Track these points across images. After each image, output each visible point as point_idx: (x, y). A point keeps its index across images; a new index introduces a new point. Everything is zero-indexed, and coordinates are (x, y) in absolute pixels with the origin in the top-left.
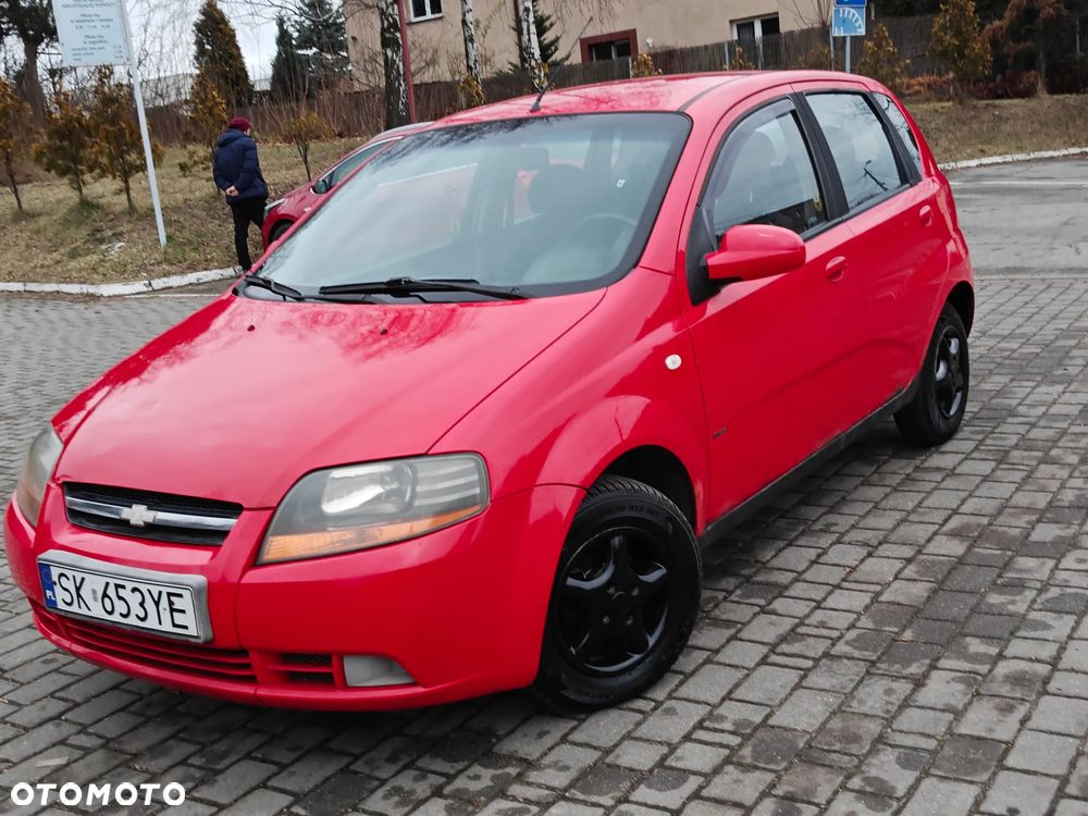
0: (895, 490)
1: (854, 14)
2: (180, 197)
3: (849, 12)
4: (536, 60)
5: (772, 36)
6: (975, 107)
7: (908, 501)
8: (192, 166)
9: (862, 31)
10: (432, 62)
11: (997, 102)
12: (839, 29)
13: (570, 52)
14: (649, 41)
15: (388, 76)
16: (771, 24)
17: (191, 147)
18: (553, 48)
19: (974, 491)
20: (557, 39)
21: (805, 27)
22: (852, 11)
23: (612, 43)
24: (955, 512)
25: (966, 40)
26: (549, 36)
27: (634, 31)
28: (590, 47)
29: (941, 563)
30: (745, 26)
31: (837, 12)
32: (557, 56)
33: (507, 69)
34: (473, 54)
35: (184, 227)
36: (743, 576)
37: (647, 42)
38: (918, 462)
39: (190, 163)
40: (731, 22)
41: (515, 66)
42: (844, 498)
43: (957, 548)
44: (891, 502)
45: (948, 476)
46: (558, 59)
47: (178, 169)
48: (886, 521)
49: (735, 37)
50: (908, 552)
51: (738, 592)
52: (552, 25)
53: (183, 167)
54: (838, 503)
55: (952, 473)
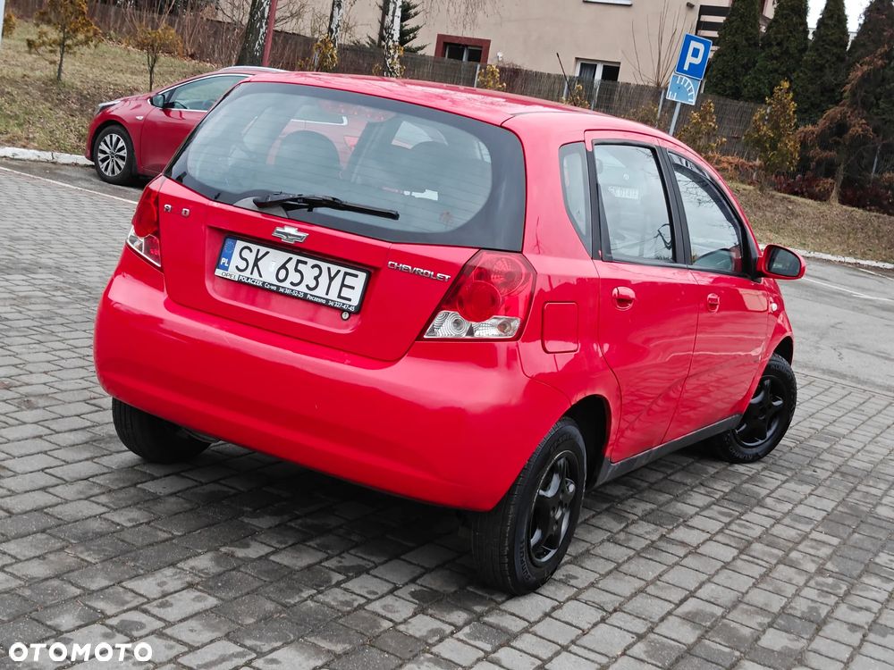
0: (638, 554)
1: (689, 84)
2: (20, 71)
3: (686, 81)
4: (393, 41)
5: (611, 82)
6: (772, 197)
7: (649, 570)
8: (40, 46)
9: (692, 102)
10: (296, 15)
11: (793, 198)
12: (673, 94)
13: (426, 43)
14: (500, 55)
15: (252, 15)
16: (611, 72)
17: (45, 28)
18: (411, 35)
19: (713, 576)
20: (417, 28)
21: (641, 83)
22: (689, 80)
23: (467, 46)
24: (692, 594)
25: (780, 136)
26: (411, 24)
27: (489, 41)
28: (446, 44)
29: (672, 648)
30: (588, 66)
31: (675, 77)
32: (413, 44)
33: (364, 41)
34: (337, 18)
35: (14, 101)
36: (475, 612)
37: (498, 56)
38: (664, 531)
39: (38, 42)
40: (577, 59)
41: (373, 41)
42: (588, 551)
43: (688, 635)
44: (631, 567)
45: (690, 553)
46: (414, 46)
47: (25, 44)
48: (625, 586)
49: (577, 74)
50: (640, 627)
51: (467, 630)
52: (416, 14)
53: (30, 44)
54: (582, 554)
55: (694, 551)
